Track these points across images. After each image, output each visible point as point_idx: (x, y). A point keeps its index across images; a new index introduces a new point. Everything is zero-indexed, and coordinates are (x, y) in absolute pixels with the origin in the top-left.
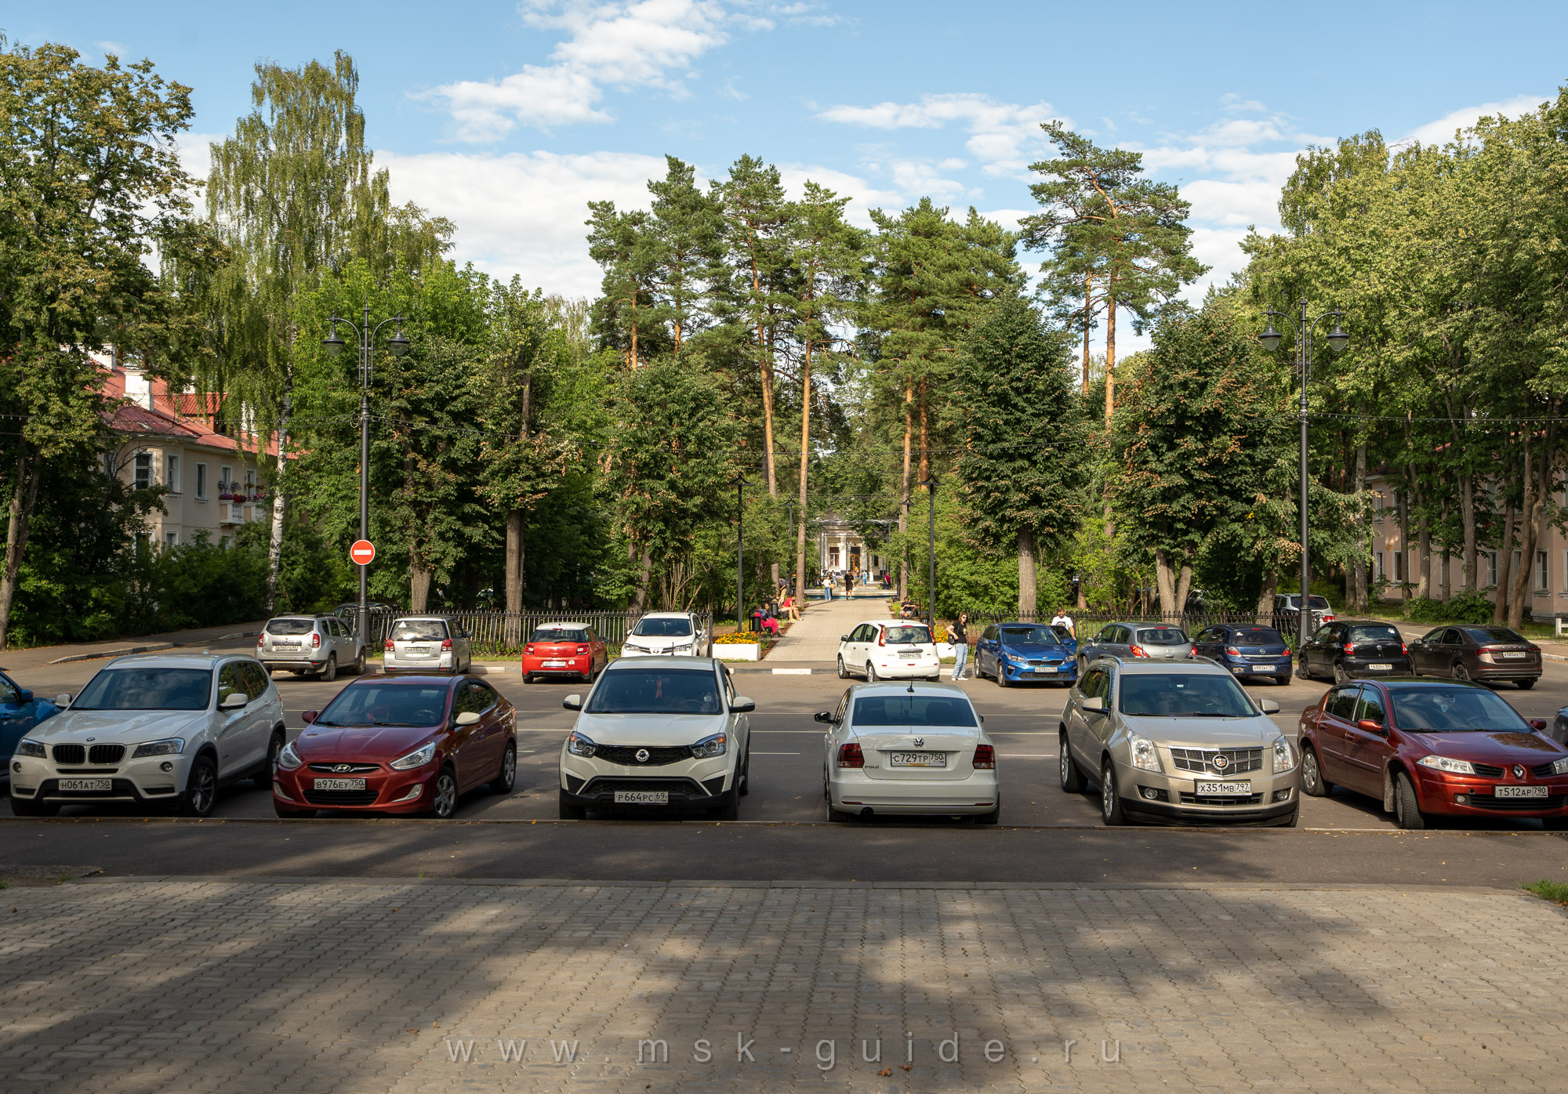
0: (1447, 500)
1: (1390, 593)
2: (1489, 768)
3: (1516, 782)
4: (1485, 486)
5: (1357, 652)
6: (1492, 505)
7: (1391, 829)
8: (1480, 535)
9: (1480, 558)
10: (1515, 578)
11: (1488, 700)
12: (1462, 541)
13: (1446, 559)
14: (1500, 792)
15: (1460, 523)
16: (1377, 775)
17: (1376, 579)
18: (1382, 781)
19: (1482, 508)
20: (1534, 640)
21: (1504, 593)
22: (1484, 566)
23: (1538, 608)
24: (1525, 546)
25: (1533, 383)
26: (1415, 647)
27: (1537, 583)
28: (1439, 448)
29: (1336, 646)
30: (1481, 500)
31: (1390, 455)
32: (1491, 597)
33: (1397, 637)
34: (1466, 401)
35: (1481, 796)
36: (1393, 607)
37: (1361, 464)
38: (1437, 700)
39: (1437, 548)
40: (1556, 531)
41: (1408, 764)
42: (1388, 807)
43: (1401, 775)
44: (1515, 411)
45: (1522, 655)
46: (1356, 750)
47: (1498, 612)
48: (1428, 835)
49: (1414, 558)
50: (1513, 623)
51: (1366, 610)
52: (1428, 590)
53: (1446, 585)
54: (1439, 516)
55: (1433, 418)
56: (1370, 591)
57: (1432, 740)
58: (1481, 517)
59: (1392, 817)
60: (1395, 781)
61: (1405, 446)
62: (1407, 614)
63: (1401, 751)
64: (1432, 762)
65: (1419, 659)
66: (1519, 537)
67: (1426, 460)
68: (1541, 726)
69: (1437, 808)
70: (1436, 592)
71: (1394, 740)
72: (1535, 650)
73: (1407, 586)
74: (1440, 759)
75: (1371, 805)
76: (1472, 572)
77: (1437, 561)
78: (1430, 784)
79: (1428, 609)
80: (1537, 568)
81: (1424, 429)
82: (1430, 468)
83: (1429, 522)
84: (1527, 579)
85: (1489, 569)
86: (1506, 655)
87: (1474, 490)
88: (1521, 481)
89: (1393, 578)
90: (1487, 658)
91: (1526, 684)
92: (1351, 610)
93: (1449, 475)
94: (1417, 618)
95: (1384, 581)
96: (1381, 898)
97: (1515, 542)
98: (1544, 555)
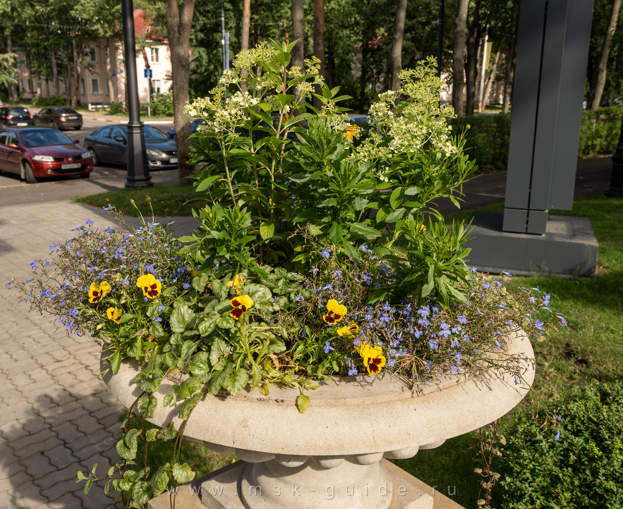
0: (46, 58)
1: (26, 96)
2: (59, 158)
3: (69, 163)
4: (60, 53)
5: (12, 119)
6: (62, 60)
7: (24, 185)
8: (59, 73)
9: (60, 82)
10: (73, 89)
11: (59, 134)
12: (52, 75)
13: (47, 80)
14: (64, 167)
15: (51, 67)
16: (17, 165)
17: (21, 90)
18: (19, 167)
19: (59, 62)
20: (80, 112)
21: (70, 95)
22: (62, 86)
23: (82, 101)
24: (76, 76)
25: (73, 13)
26: (36, 117)
27: (82, 91)
28: (41, 38)
29: (4, 117)
30: (59, 59)
31: (22, 39)
32: (65, 97)
33: (28, 113)
34: (49, 19)
35: (57, 169)
36: (28, 101)
37: (9, 42)
38: (39, 134)
39: (43, 77)
40: (87, 71)
41: (29, 159)
42: (23, 177)
43: (27, 164)
44: (68, 24)
45: (75, 118)
46: (8, 156)
47: (68, 102)
48: (38, 185)
49: (35, 81)
50: (73, 106)
51: (18, 103)
52: (41, 94)
53: (48, 92)
54: (43, 64)
55: (37, 24)
56: (18, 95)
57: (35, 150)
58: (59, 66)
59: (25, 180)
60: (24, 166)
61: (27, 36)
62: (34, 104)
63: (26, 155)
64: (37, 158)
65: (37, 121)
66: (73, 73)
67: (35, 41)
68: (77, 142)
69: (41, 175)
70: (44, 95)
71: (23, 151)
72: (80, 116)
73: (33, 93)
74: (40, 157)
75: (16, 176)
76: (57, 87)
77: (44, 83)
78: (38, 166)
79: (42, 102)
80: (81, 85)
81: (33, 28)
82: (37, 45)
83: (39, 67)
84: (77, 89)
85: (64, 86)
86: (70, 118)
87: (56, 54)
88: (72, 52)
89: (28, 89)
90: (63, 119)
91: (78, 128)
92: (11, 102)
93: (45, 48)
94: (38, 105)
95: (24, 91)
96: (16, 210)
97: (73, 76)
98: (83, 80)
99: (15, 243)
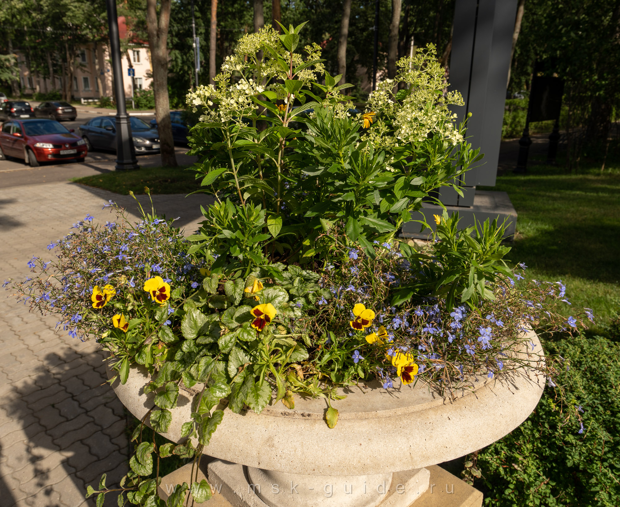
0: (43, 59)
1: (27, 91)
2: (58, 145)
3: (67, 149)
4: (55, 55)
5: (16, 111)
6: (57, 61)
7: (28, 168)
8: (55, 72)
9: (56, 80)
10: (68, 86)
11: (57, 125)
12: (49, 73)
13: (45, 78)
14: (62, 152)
15: (48, 67)
16: (21, 151)
17: (22, 87)
18: (23, 153)
19: (55, 62)
20: (75, 106)
21: (65, 91)
22: (58, 82)
23: (76, 96)
24: (69, 75)
25: (64, 19)
26: (36, 109)
27: (75, 88)
28: (37, 41)
29: (8, 110)
30: (54, 59)
31: (21, 42)
32: (61, 92)
33: (29, 106)
34: (45, 25)
35: (56, 154)
36: (29, 96)
37: (11, 45)
38: (39, 125)
39: (41, 76)
40: (79, 71)
41: (31, 146)
42: (27, 161)
43: (30, 151)
44: (61, 28)
45: (70, 110)
46: (14, 143)
47: (63, 97)
48: (40, 168)
49: (34, 79)
50: (68, 100)
51: (20, 97)
52: (40, 91)
53: (46, 89)
54: (40, 64)
55: (34, 29)
56: (20, 91)
57: (37, 138)
58: (54, 65)
59: (29, 164)
60: (28, 152)
61: (25, 40)
62: (34, 98)
63: (29, 142)
64: (39, 145)
65: (37, 113)
66: (67, 72)
67: (33, 44)
68: (73, 131)
69: (43, 160)
70: (43, 91)
71: (26, 139)
72: (74, 109)
73: (33, 89)
74: (41, 144)
75: (21, 161)
76: (54, 83)
77: (42, 81)
78: (40, 152)
79: (40, 97)
80: (74, 82)
81: (31, 33)
82: (35, 48)
83: (37, 67)
84: (71, 86)
85: (59, 83)
86: (66, 111)
87: (51, 55)
88: (66, 54)
89: (28, 86)
90: (60, 112)
91: (73, 119)
92: (15, 97)
93: (42, 51)
94: (38, 100)
95: (25, 88)
96: (22, 190)
97: (67, 74)
98: (76, 78)
99: (23, 219)
